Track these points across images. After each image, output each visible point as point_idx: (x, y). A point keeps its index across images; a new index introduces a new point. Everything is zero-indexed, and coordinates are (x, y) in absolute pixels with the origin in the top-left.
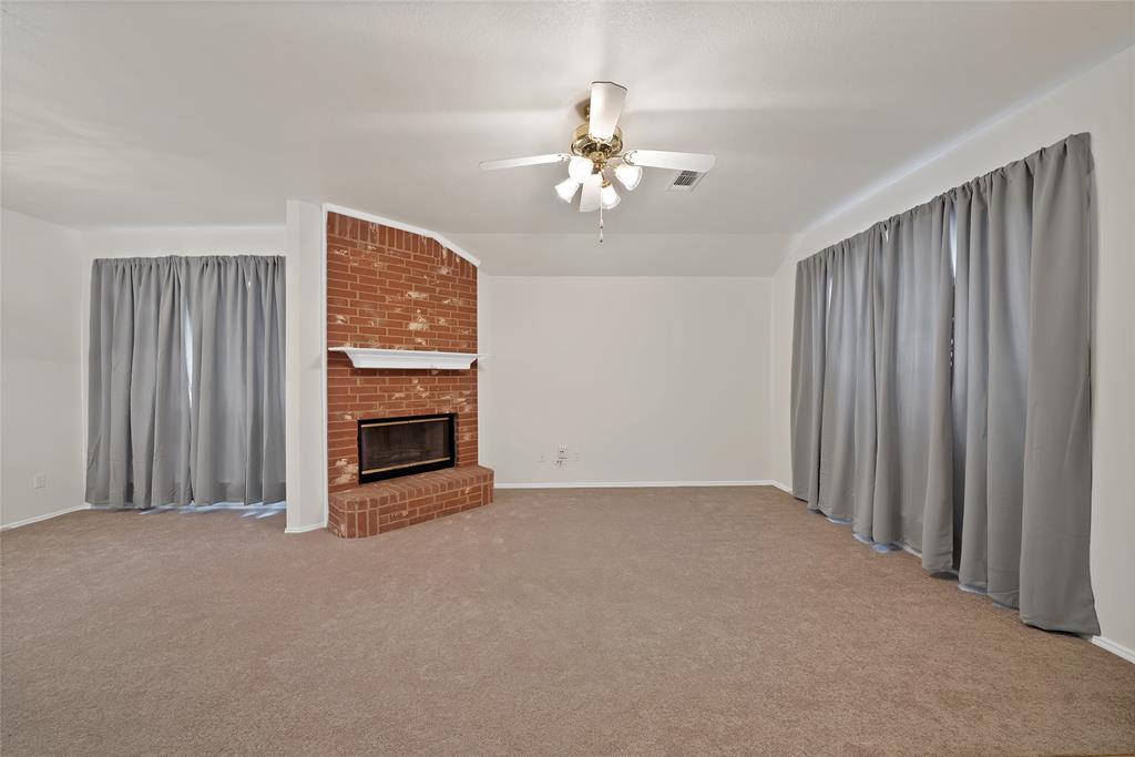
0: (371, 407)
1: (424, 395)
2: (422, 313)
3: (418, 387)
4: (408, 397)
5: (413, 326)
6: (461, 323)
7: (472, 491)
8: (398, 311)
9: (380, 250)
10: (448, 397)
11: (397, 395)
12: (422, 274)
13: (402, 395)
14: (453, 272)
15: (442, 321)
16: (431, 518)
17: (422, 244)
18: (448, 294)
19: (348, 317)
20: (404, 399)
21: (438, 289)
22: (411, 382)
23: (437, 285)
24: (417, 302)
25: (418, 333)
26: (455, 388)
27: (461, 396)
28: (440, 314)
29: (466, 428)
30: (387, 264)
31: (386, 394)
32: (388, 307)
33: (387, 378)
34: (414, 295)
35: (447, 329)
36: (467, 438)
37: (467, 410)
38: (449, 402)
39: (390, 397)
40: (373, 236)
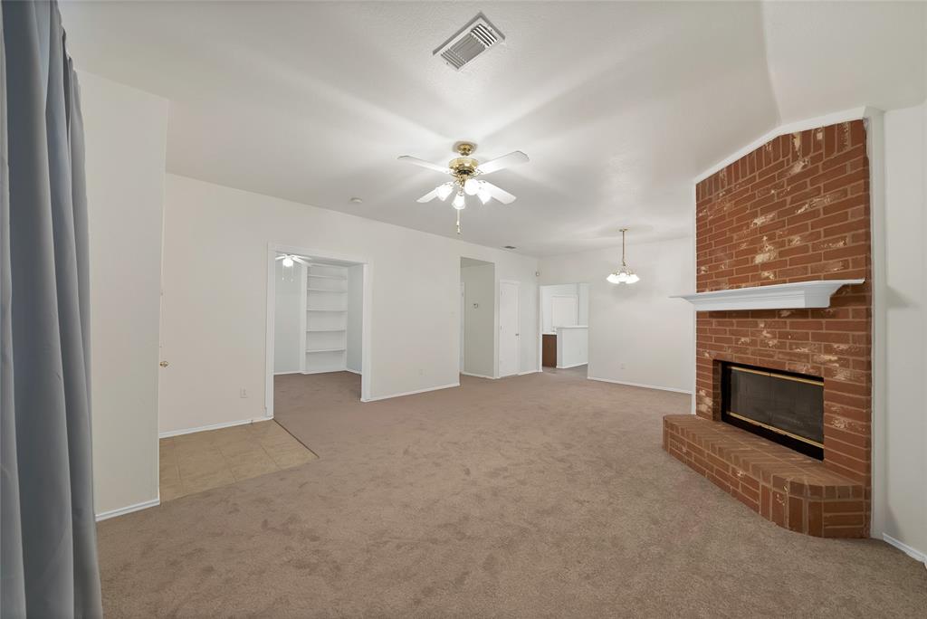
0: (721, 348)
1: (771, 343)
2: (769, 239)
3: (765, 333)
4: (753, 343)
5: (759, 259)
6: (827, 233)
7: (746, 479)
8: (744, 246)
9: (729, 191)
10: (806, 350)
11: (743, 340)
12: (769, 190)
13: (748, 340)
14: (814, 160)
15: (796, 240)
16: (703, 473)
17: (767, 153)
18: (808, 196)
19: (707, 266)
20: (748, 344)
21: (789, 199)
22: (756, 325)
23: (788, 193)
24: (763, 229)
25: (765, 266)
26: (817, 337)
27: (829, 350)
28: (792, 232)
29: (836, 407)
30: (733, 202)
31: (734, 337)
32: (735, 246)
33: (734, 320)
34: (759, 221)
35: (804, 249)
36: (840, 423)
37: (841, 376)
38: (811, 356)
39: (738, 340)
40: (723, 181)
